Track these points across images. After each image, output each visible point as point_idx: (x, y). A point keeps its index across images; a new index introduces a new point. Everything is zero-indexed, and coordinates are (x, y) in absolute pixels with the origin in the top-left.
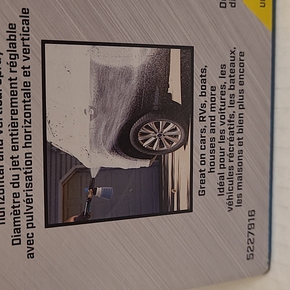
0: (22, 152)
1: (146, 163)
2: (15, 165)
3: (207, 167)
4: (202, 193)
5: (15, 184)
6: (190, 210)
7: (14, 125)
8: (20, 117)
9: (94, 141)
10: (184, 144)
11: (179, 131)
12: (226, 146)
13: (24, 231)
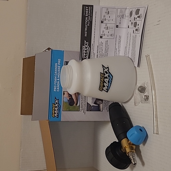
0: (85, 103)
1: (97, 105)
2: (84, 104)
3: (105, 106)
4: (104, 109)
5: (84, 106)
6: (102, 111)
7: (84, 100)
8: (85, 100)
9: (92, 103)
10: (102, 103)
11: (101, 102)
12: (107, 104)
13: (84, 111)
